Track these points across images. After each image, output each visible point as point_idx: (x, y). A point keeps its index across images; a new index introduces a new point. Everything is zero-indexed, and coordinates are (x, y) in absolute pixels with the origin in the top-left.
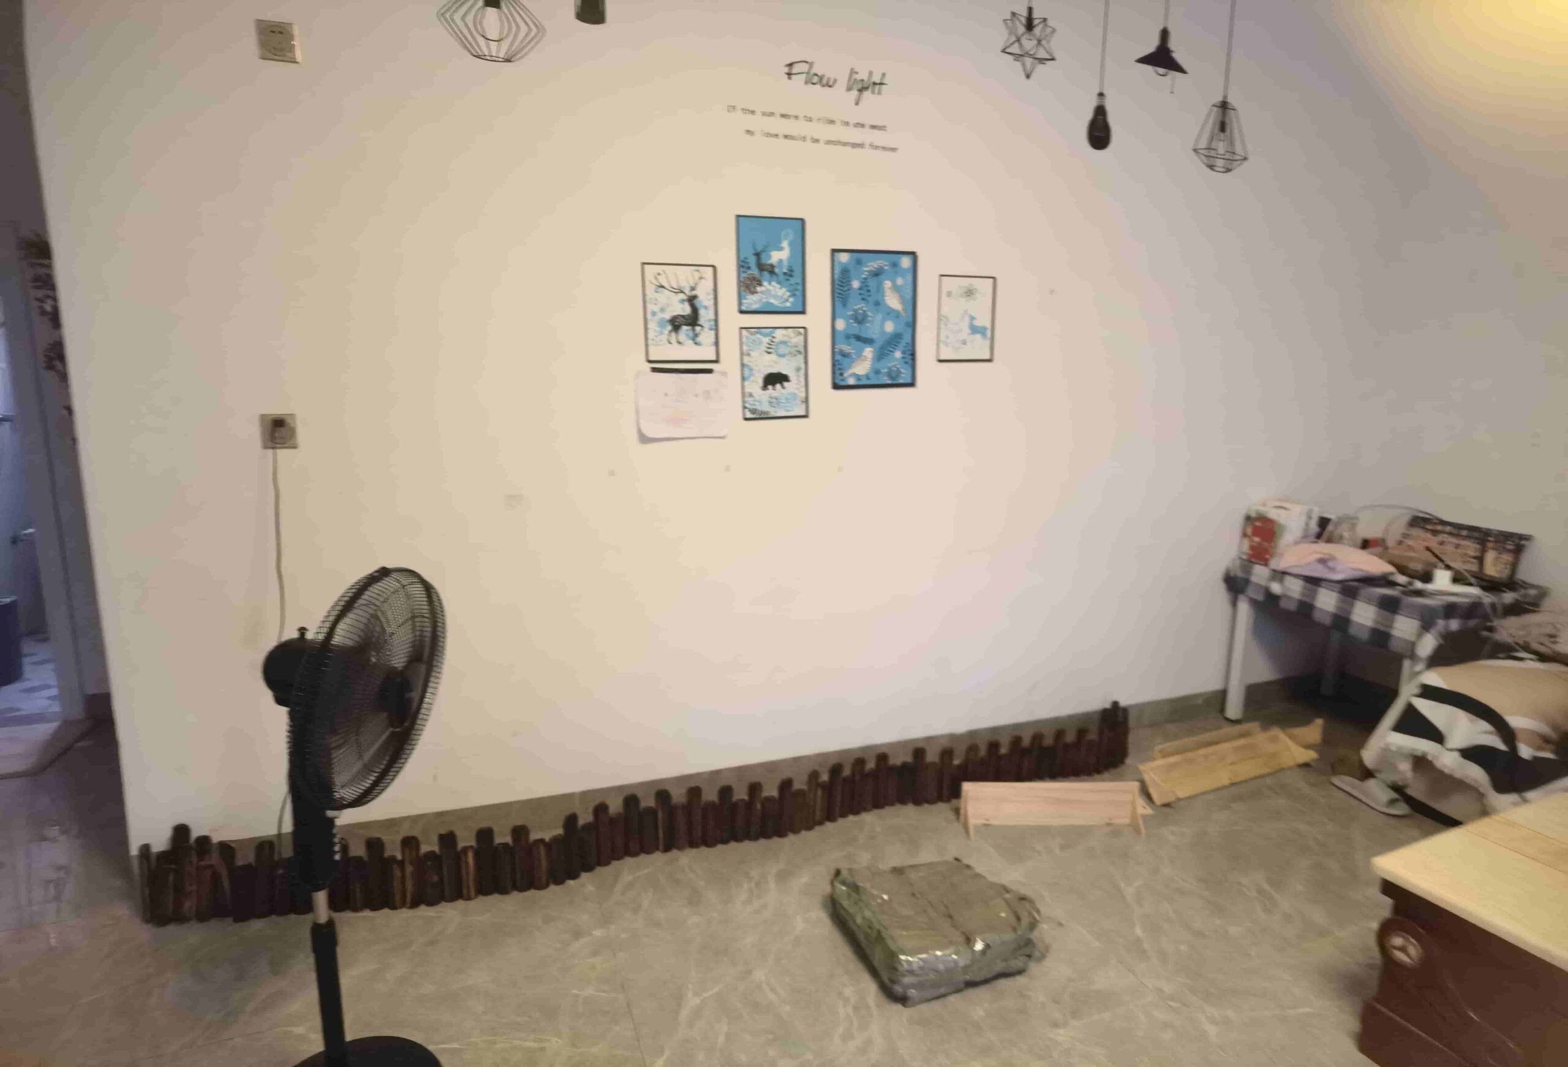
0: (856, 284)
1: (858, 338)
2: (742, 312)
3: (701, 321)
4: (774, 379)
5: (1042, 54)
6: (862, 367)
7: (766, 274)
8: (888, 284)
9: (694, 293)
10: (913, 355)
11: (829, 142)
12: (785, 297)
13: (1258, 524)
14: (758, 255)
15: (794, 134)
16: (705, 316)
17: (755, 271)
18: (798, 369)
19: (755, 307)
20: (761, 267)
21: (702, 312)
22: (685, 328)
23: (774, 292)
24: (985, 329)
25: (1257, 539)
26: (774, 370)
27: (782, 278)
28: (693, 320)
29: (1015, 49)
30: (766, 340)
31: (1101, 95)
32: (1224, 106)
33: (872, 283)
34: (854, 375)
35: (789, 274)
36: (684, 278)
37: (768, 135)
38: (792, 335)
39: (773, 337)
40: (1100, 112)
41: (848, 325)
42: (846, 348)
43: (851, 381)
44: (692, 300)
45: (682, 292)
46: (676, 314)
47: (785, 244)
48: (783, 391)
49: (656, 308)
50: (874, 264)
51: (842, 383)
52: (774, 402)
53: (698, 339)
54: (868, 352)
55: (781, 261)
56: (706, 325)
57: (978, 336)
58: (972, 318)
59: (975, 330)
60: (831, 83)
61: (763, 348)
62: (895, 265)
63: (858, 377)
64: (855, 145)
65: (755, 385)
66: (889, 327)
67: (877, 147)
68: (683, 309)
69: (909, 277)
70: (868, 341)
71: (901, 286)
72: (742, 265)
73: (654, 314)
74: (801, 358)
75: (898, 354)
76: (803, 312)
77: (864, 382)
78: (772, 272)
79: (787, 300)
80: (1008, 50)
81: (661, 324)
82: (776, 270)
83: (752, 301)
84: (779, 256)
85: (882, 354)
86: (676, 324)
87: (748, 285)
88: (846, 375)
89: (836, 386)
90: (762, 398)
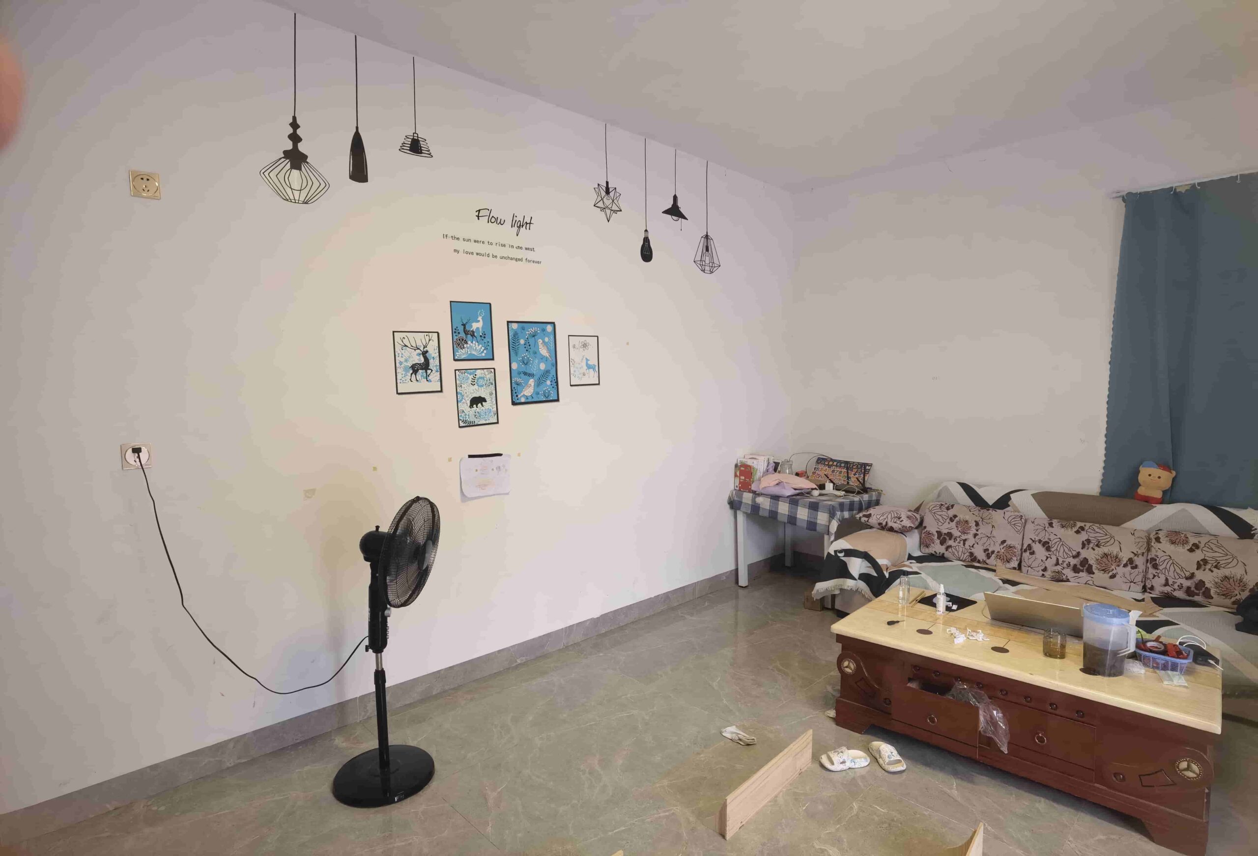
0: (522, 342)
1: (525, 374)
2: (455, 360)
3: (431, 367)
4: (477, 401)
5: (615, 208)
6: (528, 391)
7: (469, 336)
8: (540, 341)
9: (425, 349)
10: (557, 382)
11: (502, 258)
12: (482, 350)
13: (742, 469)
14: (464, 325)
15: (483, 252)
16: (433, 364)
17: (462, 335)
18: (491, 394)
19: (463, 357)
20: (466, 332)
21: (431, 361)
22: (420, 371)
23: (474, 347)
24: (595, 366)
25: (743, 478)
26: (477, 395)
27: (479, 338)
28: (426, 366)
29: (600, 204)
30: (471, 377)
31: (646, 231)
32: (707, 237)
33: (531, 341)
34: (524, 395)
35: (483, 336)
36: (419, 340)
37: (467, 253)
38: (487, 373)
39: (476, 375)
40: (646, 240)
41: (519, 365)
42: (519, 380)
43: (523, 400)
44: (424, 354)
45: (418, 349)
46: (414, 363)
47: (480, 318)
48: (482, 408)
49: (402, 360)
50: (532, 329)
51: (518, 401)
52: (477, 415)
53: (429, 378)
54: (532, 382)
55: (478, 328)
56: (434, 369)
57: (591, 370)
58: (587, 360)
59: (589, 367)
60: (502, 223)
61: (470, 381)
62: (544, 330)
63: (527, 397)
64: (516, 260)
65: (465, 406)
66: (543, 366)
67: (529, 261)
68: (419, 360)
69: (552, 337)
70: (531, 375)
71: (547, 342)
72: (454, 331)
73: (401, 363)
74: (493, 387)
75: (548, 382)
76: (493, 359)
77: (530, 400)
78: (473, 335)
79: (483, 352)
80: (597, 205)
81: (405, 369)
82: (476, 334)
83: (461, 354)
84: (477, 325)
85: (539, 383)
86: (415, 369)
87: (459, 343)
88: (519, 396)
89: (514, 403)
90: (470, 413)
